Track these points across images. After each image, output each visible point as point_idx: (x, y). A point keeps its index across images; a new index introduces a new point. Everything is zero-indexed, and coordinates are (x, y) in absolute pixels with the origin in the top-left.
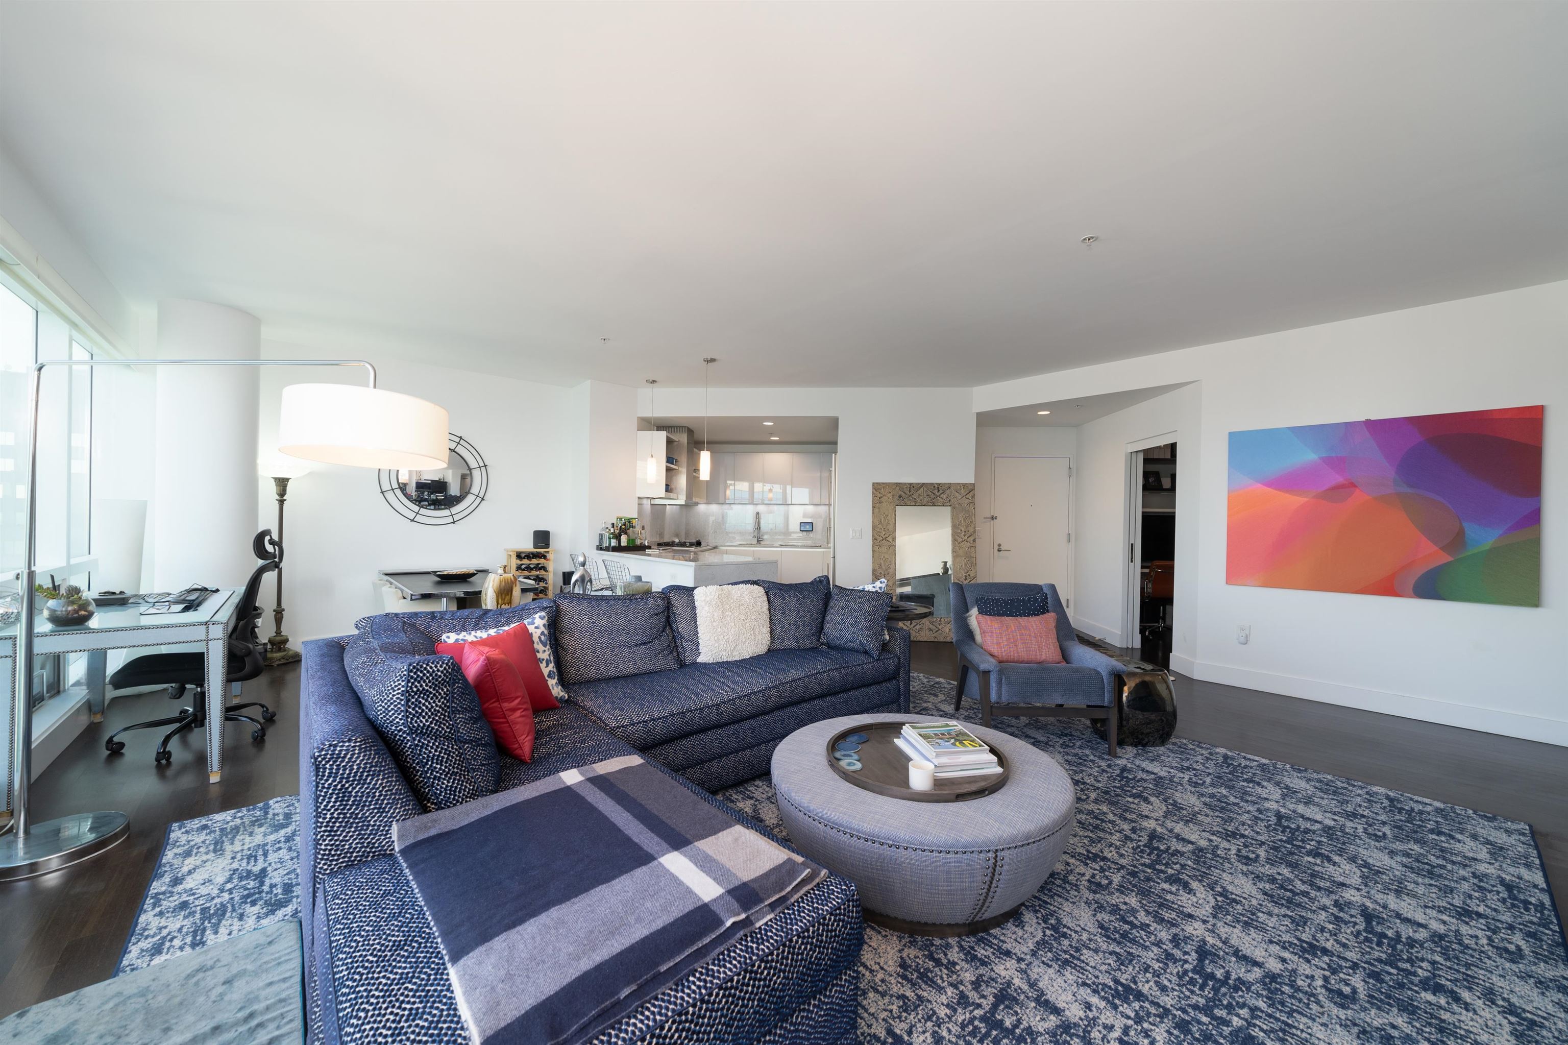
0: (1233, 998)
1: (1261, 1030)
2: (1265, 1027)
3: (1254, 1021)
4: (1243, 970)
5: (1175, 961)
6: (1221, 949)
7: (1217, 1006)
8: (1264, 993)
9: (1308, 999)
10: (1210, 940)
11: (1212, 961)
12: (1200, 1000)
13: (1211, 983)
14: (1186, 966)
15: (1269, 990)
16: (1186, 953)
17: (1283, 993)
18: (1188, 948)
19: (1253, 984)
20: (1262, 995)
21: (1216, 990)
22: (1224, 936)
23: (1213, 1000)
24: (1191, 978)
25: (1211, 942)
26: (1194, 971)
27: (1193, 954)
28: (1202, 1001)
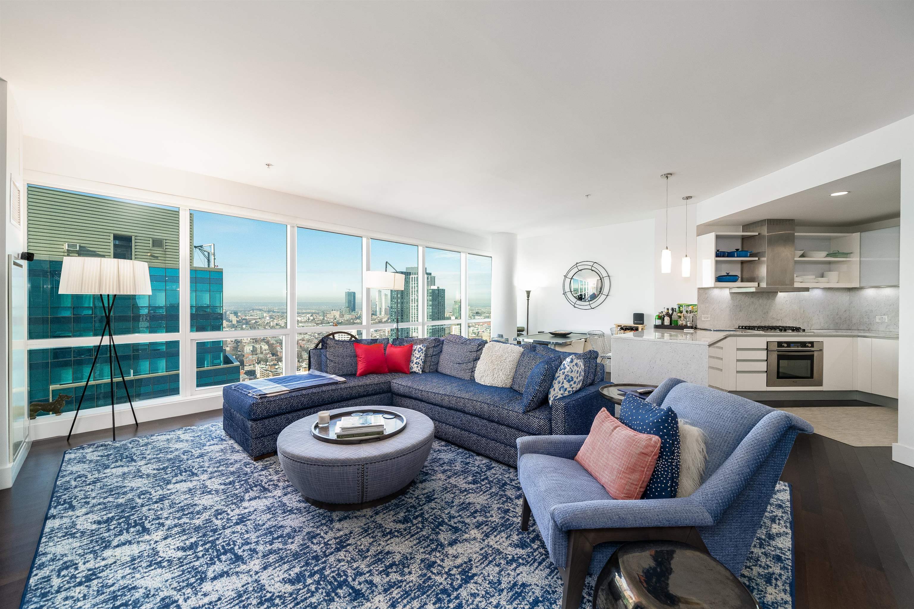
0: (209, 555)
1: (189, 555)
2: (189, 557)
3: (194, 555)
4: (217, 569)
5: (243, 545)
6: (235, 568)
7: (211, 546)
8: (200, 569)
9: (180, 586)
10: (243, 567)
11: (231, 559)
12: (219, 542)
13: (222, 551)
14: (237, 547)
15: (199, 572)
16: (244, 551)
17: (193, 577)
18: (246, 554)
19: (207, 568)
20: (200, 567)
21: (218, 551)
22: (241, 576)
23: (215, 547)
24: (230, 545)
25: (242, 566)
26: (233, 548)
27: (241, 554)
28: (217, 542)
